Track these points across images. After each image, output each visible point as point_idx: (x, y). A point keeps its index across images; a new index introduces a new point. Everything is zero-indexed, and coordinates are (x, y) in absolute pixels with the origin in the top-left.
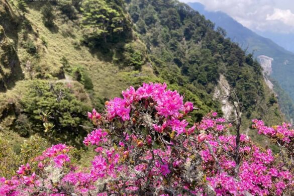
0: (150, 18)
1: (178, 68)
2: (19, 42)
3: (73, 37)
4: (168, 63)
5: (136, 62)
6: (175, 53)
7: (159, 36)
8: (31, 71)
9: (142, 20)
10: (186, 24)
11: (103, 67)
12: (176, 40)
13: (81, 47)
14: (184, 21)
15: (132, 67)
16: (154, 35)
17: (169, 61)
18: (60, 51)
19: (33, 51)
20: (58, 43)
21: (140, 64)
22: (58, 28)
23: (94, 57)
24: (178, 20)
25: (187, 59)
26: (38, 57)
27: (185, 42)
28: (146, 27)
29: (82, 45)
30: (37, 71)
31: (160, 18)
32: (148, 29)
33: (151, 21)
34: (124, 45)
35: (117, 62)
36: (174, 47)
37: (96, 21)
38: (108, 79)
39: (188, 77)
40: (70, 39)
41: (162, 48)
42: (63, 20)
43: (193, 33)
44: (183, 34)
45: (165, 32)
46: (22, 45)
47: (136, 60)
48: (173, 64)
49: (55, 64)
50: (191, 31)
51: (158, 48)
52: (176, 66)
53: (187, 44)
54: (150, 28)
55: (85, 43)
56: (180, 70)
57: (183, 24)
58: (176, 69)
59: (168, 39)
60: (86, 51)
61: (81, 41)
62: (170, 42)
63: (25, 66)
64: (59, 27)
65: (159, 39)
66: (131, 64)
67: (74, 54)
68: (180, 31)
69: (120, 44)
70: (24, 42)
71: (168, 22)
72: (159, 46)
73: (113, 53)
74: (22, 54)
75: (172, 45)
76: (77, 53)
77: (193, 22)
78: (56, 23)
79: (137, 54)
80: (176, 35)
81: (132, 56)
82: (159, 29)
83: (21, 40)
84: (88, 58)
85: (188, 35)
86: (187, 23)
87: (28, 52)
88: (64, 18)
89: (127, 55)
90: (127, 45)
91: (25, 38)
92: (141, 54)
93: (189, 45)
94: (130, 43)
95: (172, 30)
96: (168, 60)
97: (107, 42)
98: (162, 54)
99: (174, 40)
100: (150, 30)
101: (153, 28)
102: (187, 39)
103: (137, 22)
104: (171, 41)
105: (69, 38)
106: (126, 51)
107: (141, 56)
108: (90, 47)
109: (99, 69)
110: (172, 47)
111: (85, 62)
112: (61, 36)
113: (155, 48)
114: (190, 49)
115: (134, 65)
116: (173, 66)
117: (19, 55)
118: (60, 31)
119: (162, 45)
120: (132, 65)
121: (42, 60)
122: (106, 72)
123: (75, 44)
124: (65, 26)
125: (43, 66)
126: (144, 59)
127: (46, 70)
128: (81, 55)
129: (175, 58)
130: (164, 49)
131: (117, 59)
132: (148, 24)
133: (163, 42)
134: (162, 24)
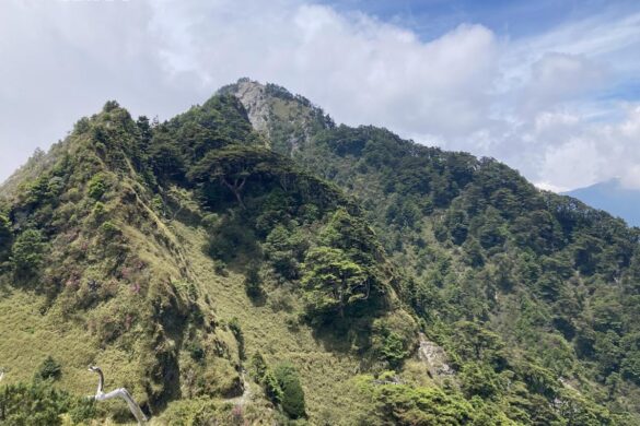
0: (490, 234)
1: (565, 342)
2: (184, 341)
3: (289, 309)
4: (539, 328)
5: (391, 354)
6: (555, 305)
7: (513, 270)
8: (192, 384)
9: (474, 239)
10: (578, 241)
11: (332, 362)
12: (554, 278)
13: (299, 327)
14: (574, 234)
15: (386, 363)
16: (502, 268)
17: (542, 325)
18: (264, 336)
19: (198, 356)
20: (262, 322)
21: (400, 357)
22: (267, 297)
23: (318, 344)
24: (558, 232)
25: (587, 321)
26: (204, 365)
27: (582, 281)
28: (483, 252)
29: (302, 323)
30: (200, 385)
31: (514, 232)
32: (488, 257)
33: (493, 240)
34: (372, 322)
35: (360, 354)
36: (550, 293)
37: (321, 284)
38: (338, 385)
39: (596, 364)
40: (284, 314)
41: (522, 294)
42: (276, 281)
43: (598, 260)
44: (573, 262)
45: (527, 261)
46: (186, 346)
47: (393, 350)
48: (551, 332)
49: (227, 373)
50: (593, 255)
51: (513, 296)
52: (560, 337)
53: (586, 284)
54: (492, 254)
55: (306, 320)
56: (570, 346)
57: (571, 241)
58: (559, 343)
59: (534, 275)
60: (307, 332)
61: (300, 316)
62: (539, 281)
63: (186, 377)
64: (268, 294)
65: (514, 277)
66: (383, 357)
67: (285, 340)
68: (564, 257)
69: (364, 319)
70: (189, 342)
71: (533, 238)
72: (514, 292)
73: (352, 337)
74: (184, 360)
75: (545, 288)
76: (291, 339)
77: (595, 236)
78: (264, 288)
79: (393, 338)
80: (553, 266)
81: (385, 343)
82: (513, 254)
83: (186, 340)
84: (308, 346)
85: (586, 264)
86: (581, 239)
87: (192, 356)
88: (278, 278)
89: (376, 339)
90: (377, 322)
91: (192, 336)
92: (404, 337)
93: (591, 286)
94: (382, 318)
95: (544, 257)
96: (539, 322)
97: (345, 315)
98: (523, 309)
99: (548, 277)
100: (493, 258)
101: (500, 255)
102: (584, 273)
103: (464, 244)
104: (543, 279)
105: (281, 312)
106: (375, 332)
107: (403, 341)
108: (314, 326)
109: (325, 367)
110: (546, 293)
111: (302, 355)
112: (270, 310)
113: (507, 297)
114: (595, 295)
115: (389, 358)
116: (552, 335)
117: (180, 362)
118: (268, 301)
119: (522, 289)
120: (384, 360)
121: (209, 368)
122: (337, 373)
123: (291, 323)
124: (278, 292)
125: (208, 378)
126: (411, 347)
127: (212, 384)
128: (298, 342)
129: (556, 316)
130: (527, 296)
131: (357, 348)
132: (486, 246)
133: (524, 282)
134: (519, 243)
